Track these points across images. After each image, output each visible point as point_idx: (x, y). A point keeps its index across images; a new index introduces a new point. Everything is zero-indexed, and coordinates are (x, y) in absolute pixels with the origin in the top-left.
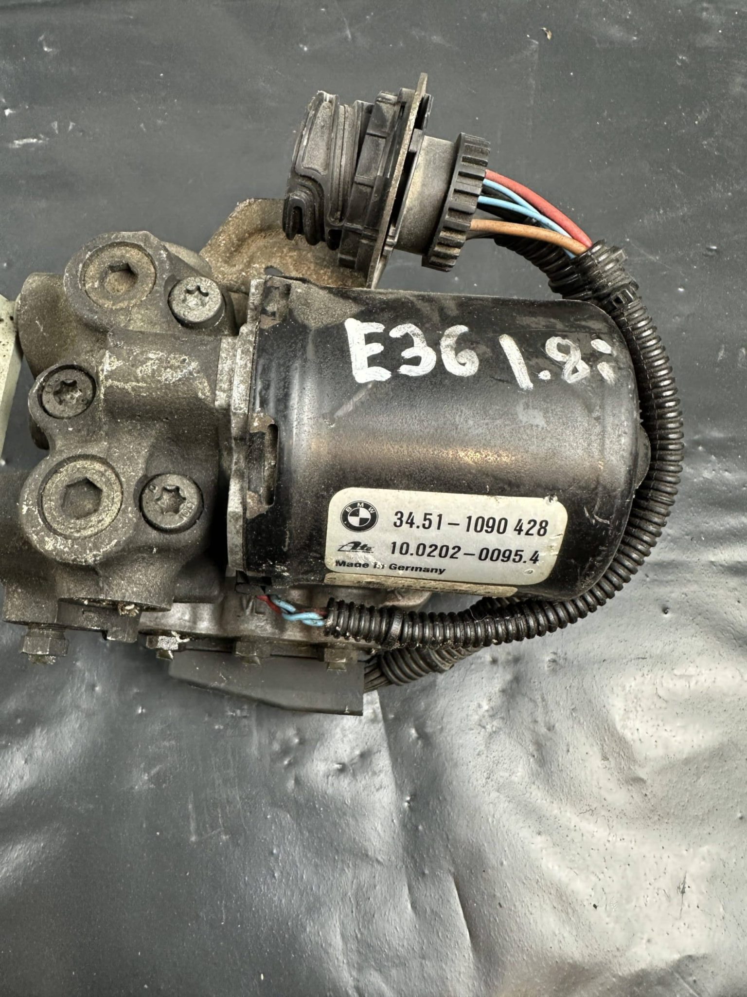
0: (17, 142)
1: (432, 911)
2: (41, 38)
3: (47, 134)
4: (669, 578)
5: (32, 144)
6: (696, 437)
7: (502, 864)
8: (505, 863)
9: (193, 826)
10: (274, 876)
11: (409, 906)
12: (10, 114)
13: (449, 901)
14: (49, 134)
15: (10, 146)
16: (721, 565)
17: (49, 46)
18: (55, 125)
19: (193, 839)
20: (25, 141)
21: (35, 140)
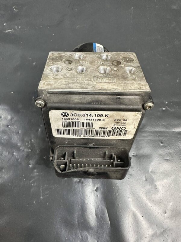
0: (7, 31)
1: (101, 216)
2: (14, 7)
3: (13, 29)
4: (163, 135)
5: (10, 32)
6: (171, 101)
7: (119, 205)
8: (120, 205)
9: (41, 194)
10: (61, 207)
11: (95, 215)
12: (5, 25)
13: (105, 214)
14: (14, 29)
15: (5, 32)
16: (176, 132)
17: (15, 9)
18: (16, 27)
19: (41, 197)
20: (9, 31)
21: (11, 31)
